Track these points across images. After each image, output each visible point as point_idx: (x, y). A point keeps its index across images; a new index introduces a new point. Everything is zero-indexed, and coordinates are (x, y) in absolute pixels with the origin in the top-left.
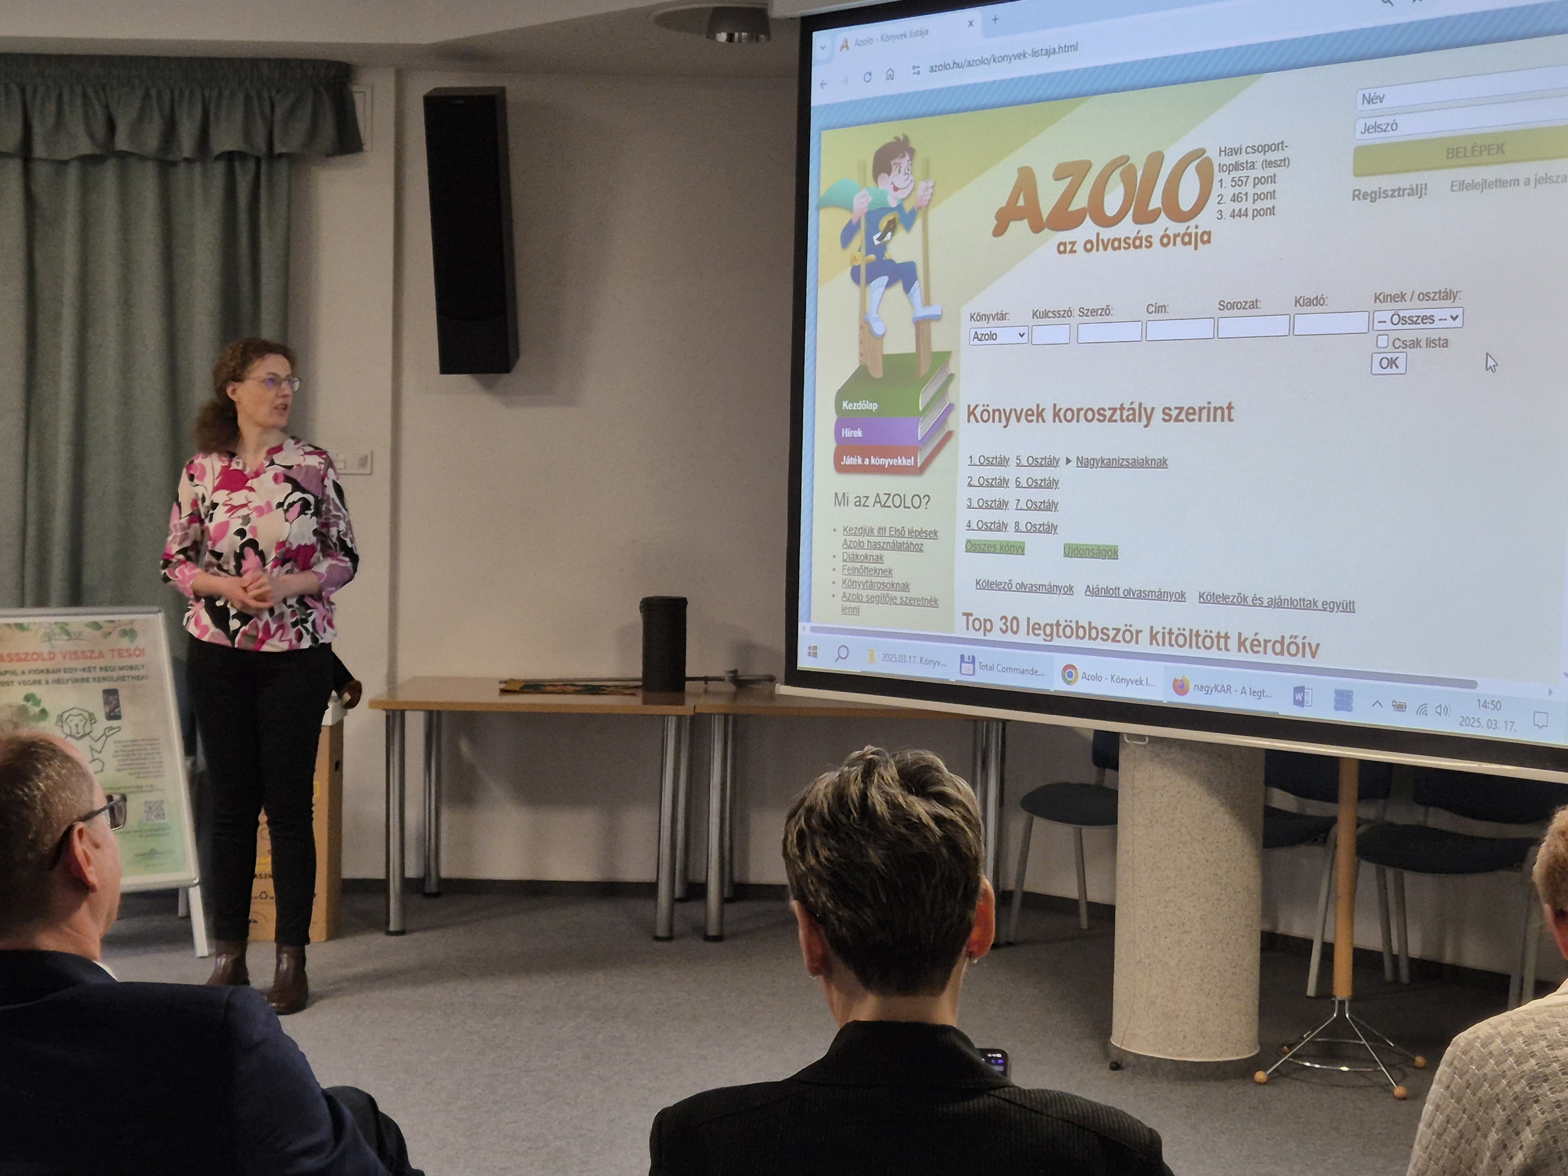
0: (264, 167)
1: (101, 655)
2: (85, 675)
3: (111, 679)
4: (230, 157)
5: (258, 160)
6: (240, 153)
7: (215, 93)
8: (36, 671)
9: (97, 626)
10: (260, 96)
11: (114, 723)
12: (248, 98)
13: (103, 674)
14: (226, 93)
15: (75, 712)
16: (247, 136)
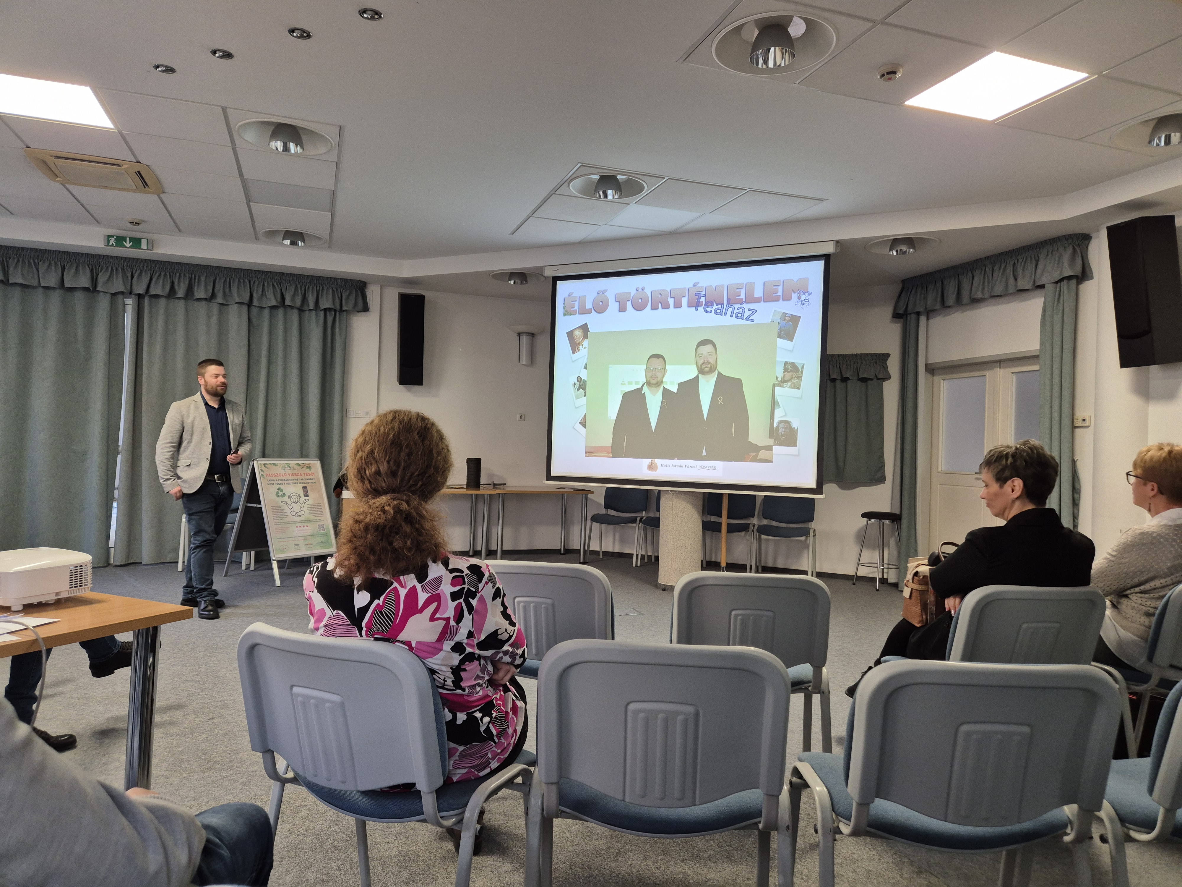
0: (337, 313)
1: (301, 475)
2: (296, 481)
3: (305, 483)
4: (325, 310)
5: (335, 311)
6: (329, 308)
7: (321, 289)
8: (281, 480)
9: (299, 465)
10: (337, 290)
11: (307, 498)
12: (333, 290)
13: (302, 481)
14: (325, 289)
15: (294, 494)
16: (334, 303)
